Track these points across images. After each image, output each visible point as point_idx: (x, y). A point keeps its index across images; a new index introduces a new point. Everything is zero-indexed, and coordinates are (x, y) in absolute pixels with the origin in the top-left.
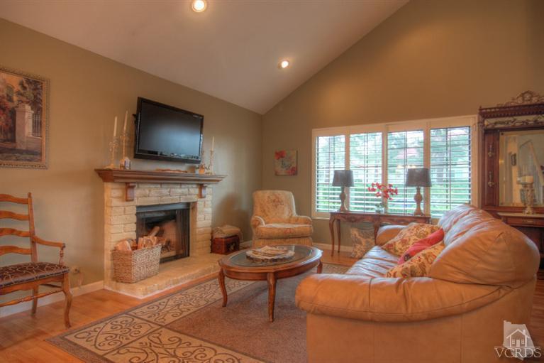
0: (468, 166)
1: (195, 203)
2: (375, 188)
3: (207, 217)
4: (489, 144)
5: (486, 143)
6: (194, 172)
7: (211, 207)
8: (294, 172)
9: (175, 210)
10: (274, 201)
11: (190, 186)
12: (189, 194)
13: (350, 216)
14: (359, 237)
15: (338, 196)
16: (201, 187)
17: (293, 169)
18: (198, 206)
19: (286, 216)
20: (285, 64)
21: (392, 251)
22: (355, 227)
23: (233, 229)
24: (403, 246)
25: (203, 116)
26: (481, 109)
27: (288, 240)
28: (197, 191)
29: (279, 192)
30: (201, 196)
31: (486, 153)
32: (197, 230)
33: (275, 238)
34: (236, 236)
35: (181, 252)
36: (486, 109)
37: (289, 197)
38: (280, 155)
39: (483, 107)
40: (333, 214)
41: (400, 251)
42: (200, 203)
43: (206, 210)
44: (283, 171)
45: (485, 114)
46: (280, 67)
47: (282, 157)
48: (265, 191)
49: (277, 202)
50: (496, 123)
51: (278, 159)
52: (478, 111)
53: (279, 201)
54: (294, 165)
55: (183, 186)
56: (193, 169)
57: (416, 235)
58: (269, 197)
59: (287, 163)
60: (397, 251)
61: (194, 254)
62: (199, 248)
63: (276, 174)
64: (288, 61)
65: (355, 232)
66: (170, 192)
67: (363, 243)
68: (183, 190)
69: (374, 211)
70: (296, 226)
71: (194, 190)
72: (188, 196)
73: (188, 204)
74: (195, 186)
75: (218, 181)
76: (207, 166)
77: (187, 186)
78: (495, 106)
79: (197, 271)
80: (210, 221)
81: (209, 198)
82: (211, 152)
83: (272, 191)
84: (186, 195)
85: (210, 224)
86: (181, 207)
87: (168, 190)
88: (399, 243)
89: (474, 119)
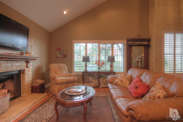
0: (123, 56)
1: (24, 70)
2: (97, 62)
3: (30, 77)
4: (129, 50)
5: (128, 49)
6: (23, 55)
7: (32, 72)
8: (65, 56)
9: (13, 74)
10: (59, 68)
11: (22, 62)
12: (21, 66)
13: (89, 73)
14: (92, 80)
15: (84, 66)
16: (27, 62)
17: (64, 55)
18: (26, 72)
19: (64, 74)
20: (65, 13)
21: (117, 85)
22: (91, 76)
23: (42, 81)
24: (122, 83)
25: (29, 28)
26: (127, 39)
27: (68, 84)
28: (25, 64)
29: (61, 64)
30: (27, 67)
31: (128, 52)
32: (25, 83)
33: (64, 83)
34: (43, 84)
35: (16, 95)
36: (129, 39)
37: (64, 66)
38: (59, 49)
39: (128, 38)
40: (83, 72)
41: (121, 85)
42: (27, 70)
43: (29, 73)
44: (60, 56)
45: (128, 40)
46: (63, 13)
47: (59, 50)
48: (55, 64)
49: (60, 69)
50: (131, 43)
51: (58, 51)
52: (126, 39)
53: (61, 68)
54: (65, 54)
55: (19, 62)
56: (22, 54)
57: (125, 78)
58: (57, 67)
59: (62, 53)
60: (120, 85)
61: (24, 95)
62: (26, 92)
63: (57, 57)
64: (66, 11)
65: (91, 78)
66: (12, 65)
67: (94, 82)
68: (18, 64)
69: (97, 71)
70: (71, 78)
71: (24, 64)
72: (22, 67)
73: (20, 71)
74: (24, 62)
75: (35, 59)
76: (30, 52)
77: (20, 62)
78: (131, 38)
79: (31, 104)
80: (31, 78)
81: (31, 67)
82: (31, 46)
83: (58, 64)
84: (20, 66)
85: (31, 80)
86: (16, 72)
87: (11, 64)
88: (120, 82)
89: (125, 42)
